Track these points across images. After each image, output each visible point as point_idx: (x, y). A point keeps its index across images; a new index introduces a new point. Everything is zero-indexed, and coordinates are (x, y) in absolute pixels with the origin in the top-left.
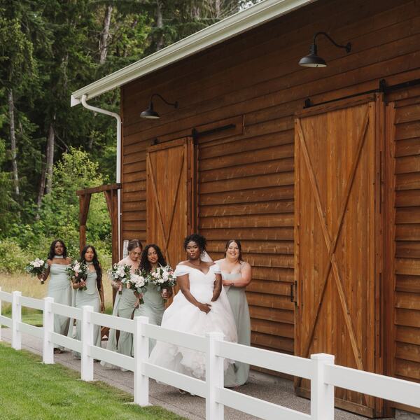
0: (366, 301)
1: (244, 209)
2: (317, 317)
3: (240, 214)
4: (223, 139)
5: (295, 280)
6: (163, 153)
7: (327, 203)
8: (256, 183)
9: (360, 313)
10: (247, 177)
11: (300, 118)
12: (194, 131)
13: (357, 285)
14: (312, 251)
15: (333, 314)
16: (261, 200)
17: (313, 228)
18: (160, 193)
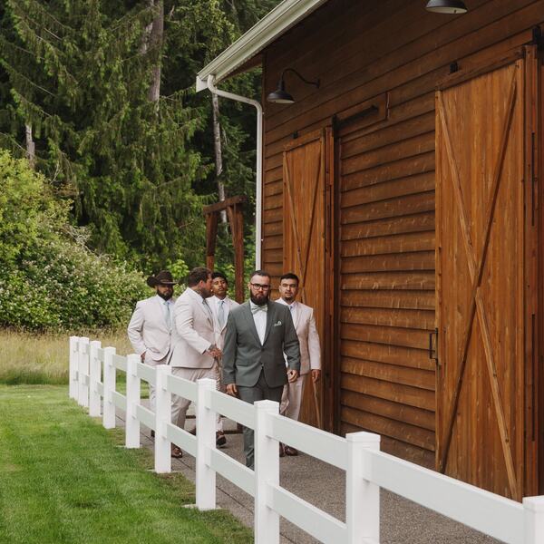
0: (515, 358)
1: (389, 227)
2: (461, 382)
3: (384, 234)
4: (366, 128)
5: (436, 326)
6: (300, 151)
7: (471, 212)
8: (401, 188)
9: (507, 375)
10: (392, 181)
11: (441, 91)
12: (335, 119)
13: (505, 333)
14: (455, 284)
15: (478, 377)
16: (407, 213)
17: (456, 250)
18: (297, 209)
